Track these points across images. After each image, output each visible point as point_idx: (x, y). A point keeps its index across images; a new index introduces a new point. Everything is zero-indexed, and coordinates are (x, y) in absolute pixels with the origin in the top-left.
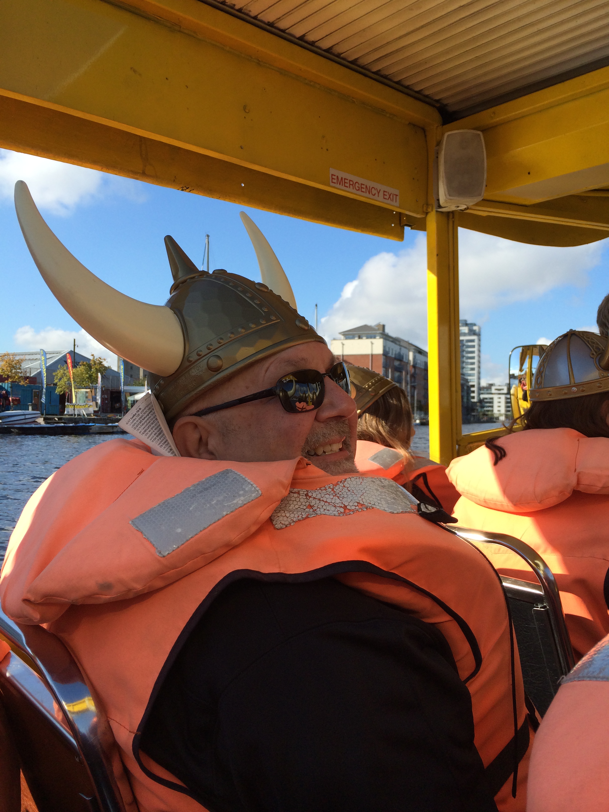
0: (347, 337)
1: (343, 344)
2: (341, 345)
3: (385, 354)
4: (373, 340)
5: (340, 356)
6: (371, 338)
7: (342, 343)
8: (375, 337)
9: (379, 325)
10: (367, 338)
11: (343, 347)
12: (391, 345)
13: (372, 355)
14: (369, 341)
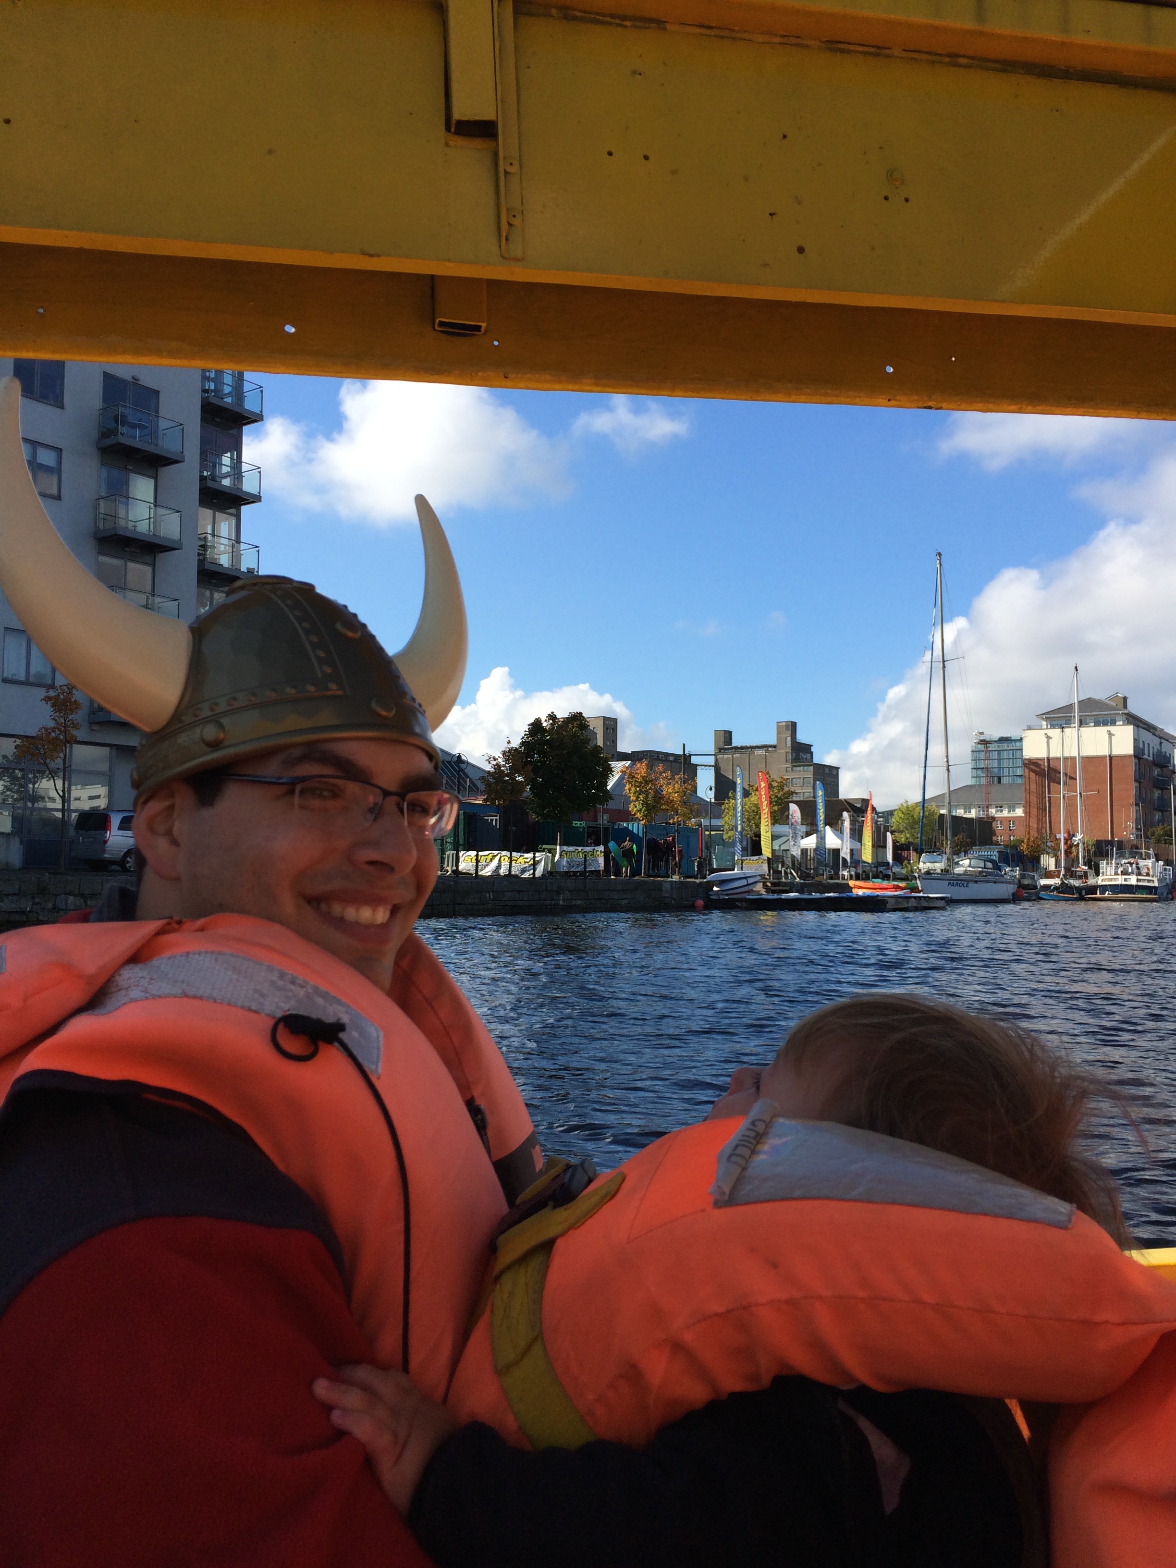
0: (1054, 723)
1: (1049, 738)
2: (1045, 739)
3: (1138, 754)
4: (1112, 729)
5: (1043, 759)
6: (1105, 724)
7: (1046, 734)
8: (1113, 723)
9: (1115, 698)
10: (1097, 724)
11: (1048, 743)
12: (1146, 736)
13: (1111, 757)
14: (1103, 730)
